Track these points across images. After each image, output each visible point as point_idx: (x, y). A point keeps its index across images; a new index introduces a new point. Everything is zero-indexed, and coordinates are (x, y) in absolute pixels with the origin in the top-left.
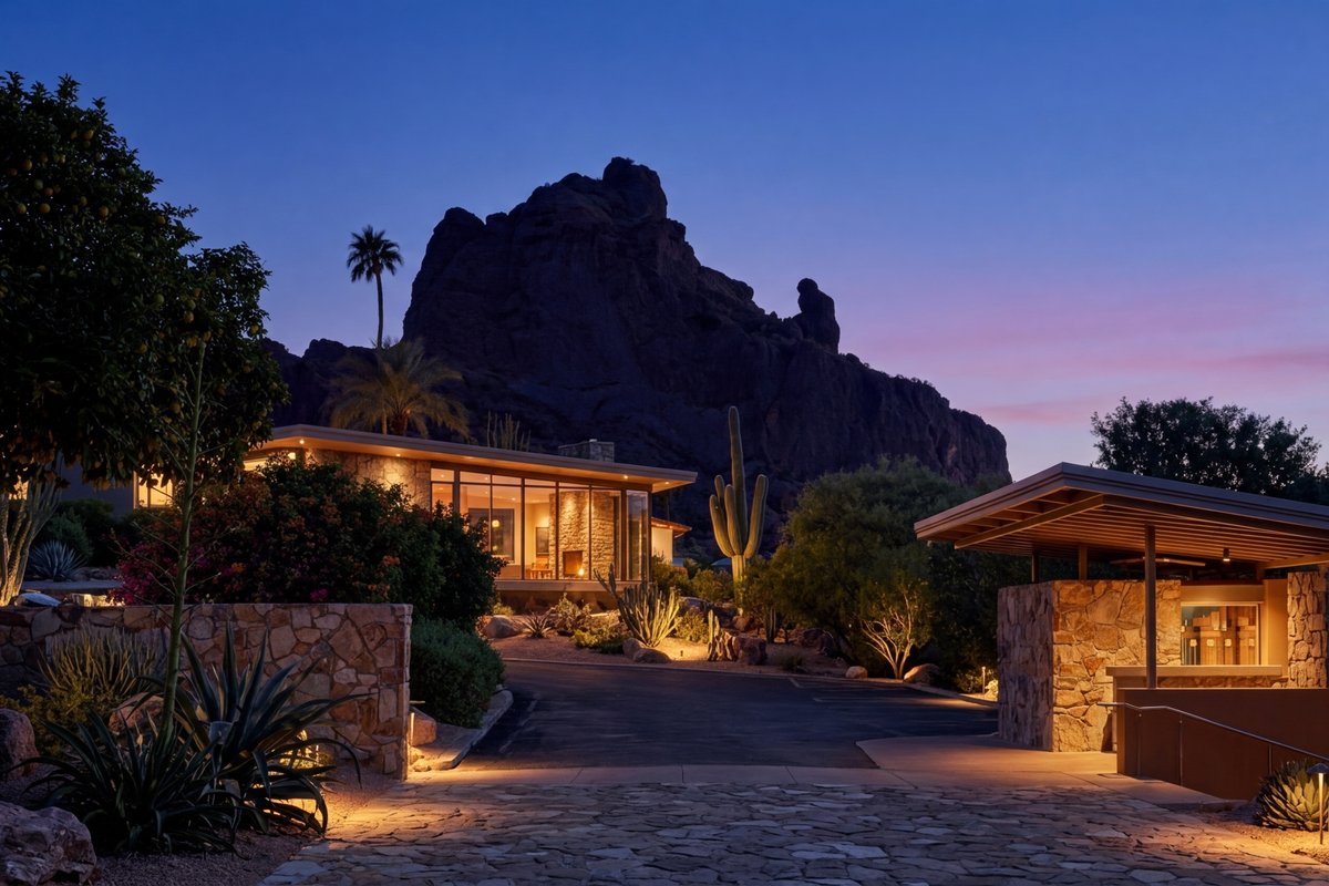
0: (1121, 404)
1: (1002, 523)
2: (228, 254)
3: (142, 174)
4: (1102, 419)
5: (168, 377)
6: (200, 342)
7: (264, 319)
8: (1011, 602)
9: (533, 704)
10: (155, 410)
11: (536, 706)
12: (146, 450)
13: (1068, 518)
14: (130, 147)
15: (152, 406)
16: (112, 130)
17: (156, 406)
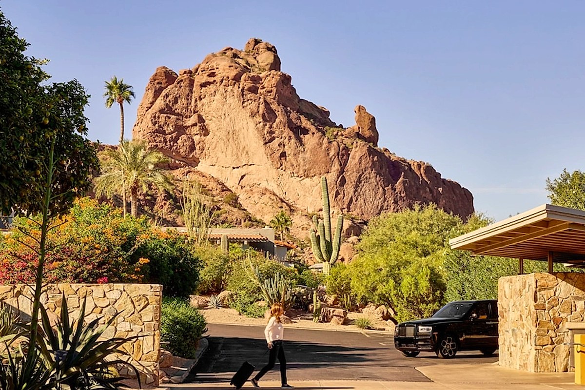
0: (563, 173)
1: (502, 239)
2: (66, 86)
3: (20, 41)
4: (552, 182)
5: (34, 154)
6: (53, 135)
7: (87, 122)
8: (507, 285)
9: (220, 346)
10: (27, 173)
11: (223, 347)
12: (20, 196)
13: (537, 238)
14: (13, 26)
15: (26, 171)
16: (3, 17)
17: (28, 171)
